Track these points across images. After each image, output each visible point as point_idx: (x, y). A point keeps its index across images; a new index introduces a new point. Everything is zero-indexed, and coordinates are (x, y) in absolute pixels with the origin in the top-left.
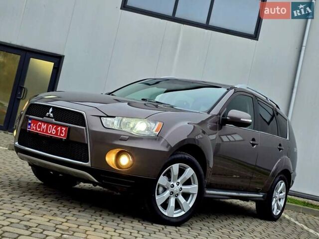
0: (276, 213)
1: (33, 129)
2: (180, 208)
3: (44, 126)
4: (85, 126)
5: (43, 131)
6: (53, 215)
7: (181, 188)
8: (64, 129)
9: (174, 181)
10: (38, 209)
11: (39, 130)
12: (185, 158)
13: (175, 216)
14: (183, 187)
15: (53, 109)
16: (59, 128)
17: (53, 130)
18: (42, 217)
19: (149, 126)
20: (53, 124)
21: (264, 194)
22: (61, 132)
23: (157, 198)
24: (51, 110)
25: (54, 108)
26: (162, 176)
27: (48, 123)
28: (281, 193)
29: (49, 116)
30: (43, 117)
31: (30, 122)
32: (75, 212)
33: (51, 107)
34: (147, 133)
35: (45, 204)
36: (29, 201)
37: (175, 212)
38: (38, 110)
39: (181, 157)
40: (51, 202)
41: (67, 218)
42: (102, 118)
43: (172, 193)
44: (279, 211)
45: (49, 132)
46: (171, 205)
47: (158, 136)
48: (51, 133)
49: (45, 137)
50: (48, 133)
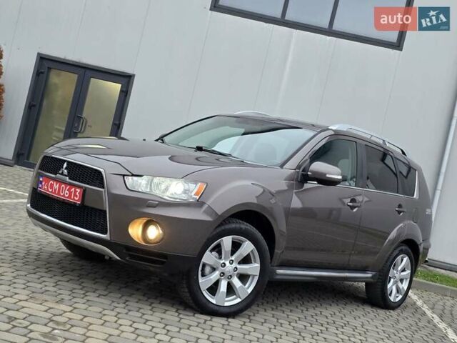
0: (395, 299)
1: (45, 189)
2: (235, 294)
3: (56, 186)
4: (103, 187)
5: (55, 193)
6: (57, 302)
7: (236, 268)
8: (78, 190)
9: (225, 259)
10: (42, 293)
11: (50, 190)
12: (241, 228)
13: (226, 304)
14: (239, 267)
15: (67, 165)
16: (73, 190)
17: (66, 191)
18: (41, 304)
19: (187, 187)
20: (66, 184)
21: (374, 273)
22: (75, 195)
23: (200, 281)
24: (65, 165)
25: (69, 162)
26: (208, 252)
27: (61, 182)
28: (403, 270)
29: (62, 174)
30: (56, 174)
31: (41, 179)
32: (91, 296)
33: (65, 161)
34: (184, 197)
35: (57, 285)
36: (37, 281)
37: (227, 299)
38: (51, 165)
39: (235, 228)
40: (68, 281)
41: (76, 305)
42: (125, 177)
43: (223, 274)
44: (400, 297)
45: (62, 194)
46: (221, 290)
47: (198, 200)
48: (64, 196)
49: (57, 200)
50: (60, 195)
